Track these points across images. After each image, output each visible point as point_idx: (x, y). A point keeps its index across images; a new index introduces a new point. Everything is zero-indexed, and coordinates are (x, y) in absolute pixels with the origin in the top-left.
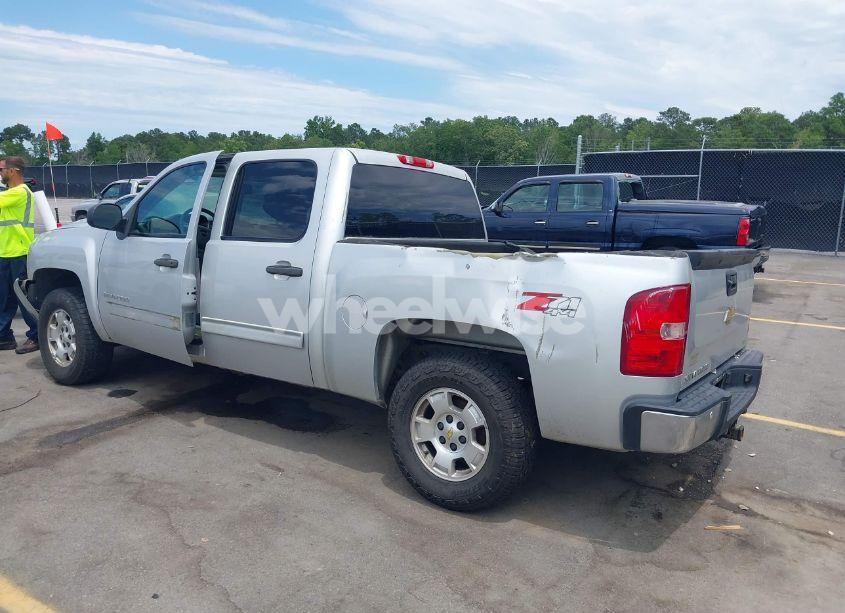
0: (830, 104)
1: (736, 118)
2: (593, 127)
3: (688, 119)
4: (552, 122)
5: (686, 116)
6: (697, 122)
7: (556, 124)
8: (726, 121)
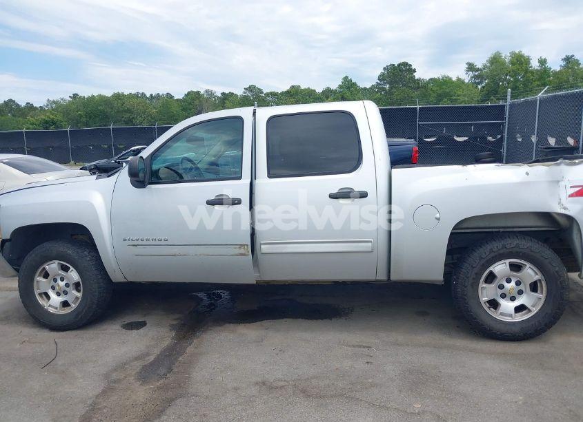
0: (343, 83)
1: (288, 92)
2: (201, 99)
3: (262, 93)
4: (169, 96)
5: (260, 91)
6: (267, 95)
7: (172, 97)
8: (283, 93)
